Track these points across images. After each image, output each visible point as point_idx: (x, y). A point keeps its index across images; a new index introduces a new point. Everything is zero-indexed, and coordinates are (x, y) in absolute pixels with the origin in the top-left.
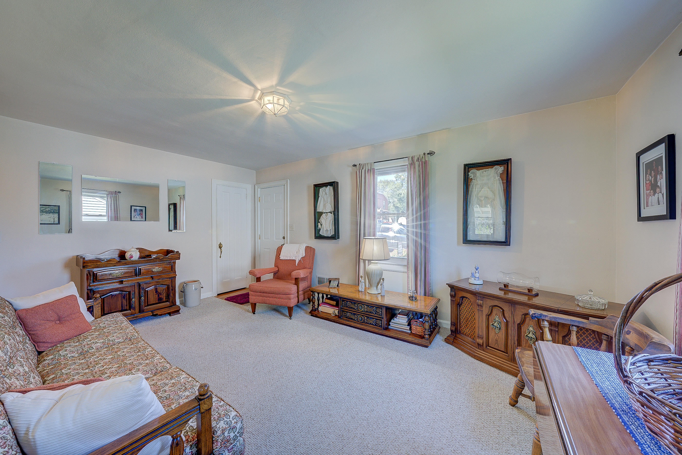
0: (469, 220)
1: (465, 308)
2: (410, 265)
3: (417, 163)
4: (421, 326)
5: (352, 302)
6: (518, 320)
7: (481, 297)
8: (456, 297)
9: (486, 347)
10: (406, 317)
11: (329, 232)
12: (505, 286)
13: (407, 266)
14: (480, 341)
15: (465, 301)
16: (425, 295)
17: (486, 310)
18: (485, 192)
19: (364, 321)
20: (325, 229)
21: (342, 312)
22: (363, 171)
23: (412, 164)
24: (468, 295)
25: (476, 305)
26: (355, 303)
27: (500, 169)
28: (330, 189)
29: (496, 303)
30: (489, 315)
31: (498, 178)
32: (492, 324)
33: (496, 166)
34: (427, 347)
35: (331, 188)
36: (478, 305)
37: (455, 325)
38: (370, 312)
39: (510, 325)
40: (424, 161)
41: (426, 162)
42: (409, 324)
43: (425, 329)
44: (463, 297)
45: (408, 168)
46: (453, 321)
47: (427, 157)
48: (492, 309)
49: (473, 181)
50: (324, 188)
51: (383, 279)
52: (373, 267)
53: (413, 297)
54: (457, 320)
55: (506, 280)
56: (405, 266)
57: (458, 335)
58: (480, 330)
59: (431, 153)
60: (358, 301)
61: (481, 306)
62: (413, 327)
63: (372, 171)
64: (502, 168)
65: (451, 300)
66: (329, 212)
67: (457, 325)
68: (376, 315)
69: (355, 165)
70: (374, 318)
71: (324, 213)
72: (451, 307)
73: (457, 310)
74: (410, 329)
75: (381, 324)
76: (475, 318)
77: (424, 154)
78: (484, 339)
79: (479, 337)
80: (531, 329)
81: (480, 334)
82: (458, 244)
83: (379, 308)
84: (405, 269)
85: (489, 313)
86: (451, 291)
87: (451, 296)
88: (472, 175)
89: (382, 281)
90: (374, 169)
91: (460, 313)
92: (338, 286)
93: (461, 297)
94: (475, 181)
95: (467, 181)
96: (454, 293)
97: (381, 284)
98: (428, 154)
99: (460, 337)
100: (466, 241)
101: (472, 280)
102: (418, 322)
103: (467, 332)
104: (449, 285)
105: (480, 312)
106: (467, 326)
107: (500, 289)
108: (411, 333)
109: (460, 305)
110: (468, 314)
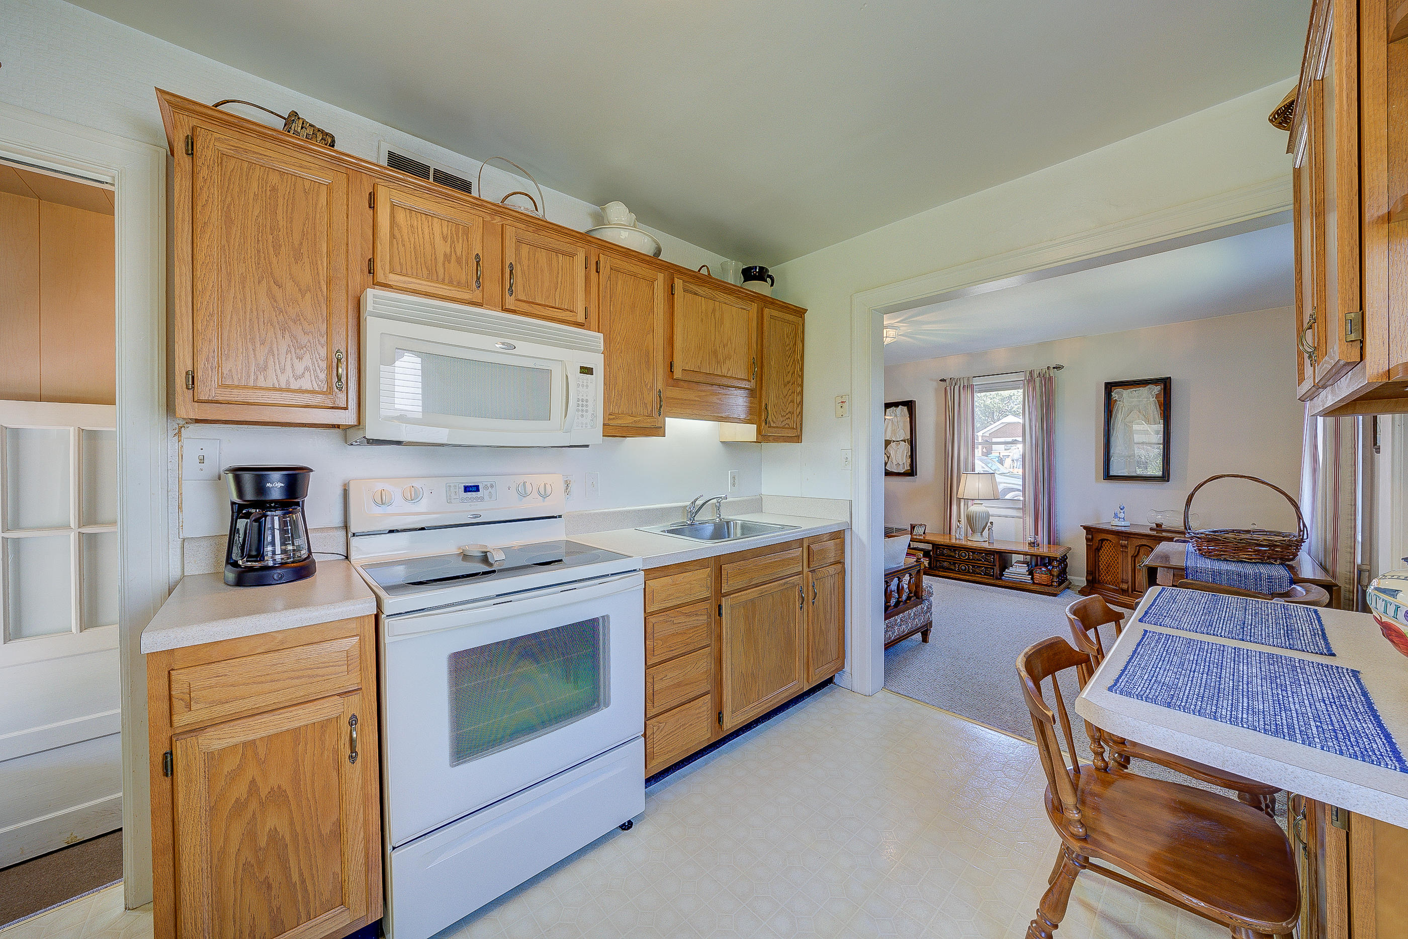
0: (1112, 451)
1: (1105, 555)
2: (1027, 508)
3: (1037, 380)
4: (1047, 574)
5: (950, 550)
7: (1125, 537)
8: (1094, 541)
9: (1132, 592)
10: (1026, 565)
11: (901, 466)
12: (1159, 526)
13: (1023, 509)
14: (1125, 586)
15: (1106, 544)
16: (1049, 543)
17: (1131, 551)
18: (1135, 416)
19: (968, 570)
20: (895, 463)
21: (936, 562)
22: (957, 388)
23: (1031, 379)
24: (1110, 537)
25: (1119, 546)
26: (955, 551)
27: (1157, 389)
28: (902, 410)
29: (1144, 542)
30: (1134, 557)
31: (1153, 399)
32: (1140, 566)
33: (1150, 386)
34: (1055, 595)
35: (905, 408)
36: (1122, 546)
37: (1092, 574)
38: (977, 560)
40: (1048, 376)
41: (1050, 378)
42: (1031, 573)
43: (1053, 576)
44: (1103, 540)
45: (1024, 384)
46: (1089, 569)
47: (1052, 373)
48: (1139, 549)
49: (1118, 403)
50: (894, 408)
51: (991, 523)
52: (974, 508)
53: (1034, 543)
54: (1095, 567)
55: (1159, 519)
56: (1019, 509)
57: (1096, 585)
58: (1125, 573)
59: (1058, 368)
60: (960, 547)
61: (1126, 547)
62: (1037, 576)
63: (970, 387)
64: (1159, 388)
65: (1087, 545)
66: (902, 441)
67: (1095, 574)
68: (985, 563)
69: (943, 380)
70: (982, 567)
71: (894, 441)
72: (1087, 553)
73: (1095, 555)
74: (1032, 579)
75: (993, 572)
76: (1118, 563)
77: (1048, 368)
78: (1130, 583)
79: (1124, 581)
81: (1125, 578)
82: (1097, 478)
83: (990, 554)
84: (1020, 514)
85: (1136, 554)
86: (1087, 534)
87: (1087, 540)
88: (1117, 396)
89: (989, 524)
90: (972, 386)
91: (1098, 559)
92: (924, 533)
93: (1099, 540)
94: (1121, 403)
95: (1109, 404)
96: (1090, 536)
97: (989, 529)
98: (1054, 368)
99: (1099, 586)
100: (1108, 476)
101: (1116, 522)
102: (1043, 569)
103: (1108, 580)
104: (1085, 528)
105: (1124, 554)
106: (1107, 573)
107: (1151, 529)
108: (1034, 581)
109: (1098, 549)
110: (1109, 559)
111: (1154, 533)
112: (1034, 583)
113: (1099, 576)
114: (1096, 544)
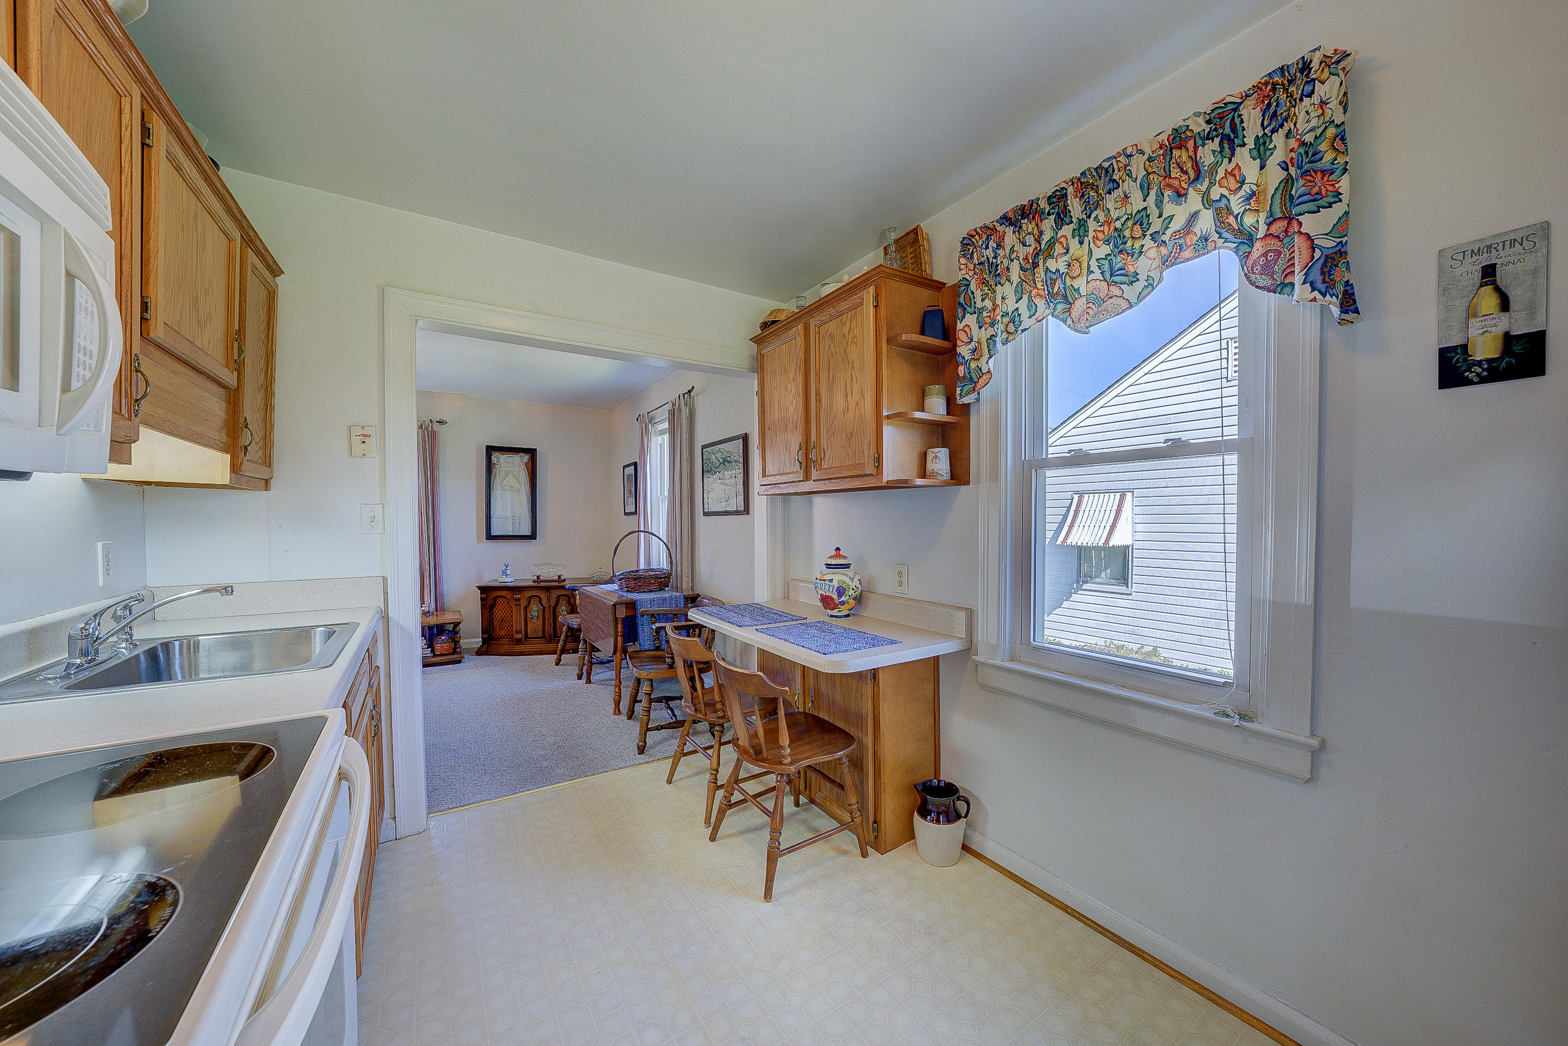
0: (492, 513)
1: (499, 612)
4: (449, 642)
6: (553, 603)
7: (515, 591)
8: (488, 600)
9: (525, 640)
12: (538, 577)
14: (518, 637)
15: (500, 600)
16: (437, 610)
17: (523, 603)
18: (510, 480)
24: (504, 593)
25: (512, 600)
27: (524, 458)
29: (534, 593)
30: (526, 608)
31: (522, 466)
32: (530, 615)
33: (521, 454)
34: (459, 662)
36: (516, 600)
37: (487, 632)
39: (546, 610)
40: (432, 430)
41: (434, 432)
42: (432, 645)
43: (456, 642)
44: (497, 597)
46: (485, 628)
47: (436, 427)
48: (530, 601)
49: (496, 466)
53: (424, 613)
55: (537, 571)
57: (492, 642)
58: (518, 626)
59: (441, 422)
61: (519, 600)
62: (436, 647)
64: (526, 458)
65: (481, 605)
67: (490, 632)
72: (481, 612)
73: (490, 613)
74: (432, 651)
76: (511, 616)
77: (432, 421)
78: (523, 633)
79: (517, 632)
80: (564, 608)
81: (518, 629)
82: (479, 540)
85: (527, 605)
86: (481, 594)
87: (482, 599)
88: (495, 459)
91: (493, 616)
93: (494, 598)
94: (498, 467)
95: (490, 467)
96: (485, 596)
98: (437, 422)
99: (495, 642)
100: (490, 537)
101: (504, 579)
102: (443, 638)
103: (502, 635)
104: (479, 588)
105: (518, 607)
106: (501, 627)
107: (534, 582)
108: (434, 654)
109: (492, 607)
110: (503, 614)
111: (536, 584)
112: (435, 656)
113: (494, 632)
114: (490, 602)
